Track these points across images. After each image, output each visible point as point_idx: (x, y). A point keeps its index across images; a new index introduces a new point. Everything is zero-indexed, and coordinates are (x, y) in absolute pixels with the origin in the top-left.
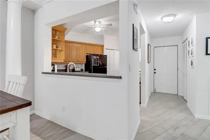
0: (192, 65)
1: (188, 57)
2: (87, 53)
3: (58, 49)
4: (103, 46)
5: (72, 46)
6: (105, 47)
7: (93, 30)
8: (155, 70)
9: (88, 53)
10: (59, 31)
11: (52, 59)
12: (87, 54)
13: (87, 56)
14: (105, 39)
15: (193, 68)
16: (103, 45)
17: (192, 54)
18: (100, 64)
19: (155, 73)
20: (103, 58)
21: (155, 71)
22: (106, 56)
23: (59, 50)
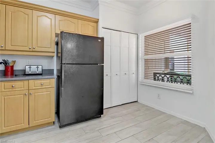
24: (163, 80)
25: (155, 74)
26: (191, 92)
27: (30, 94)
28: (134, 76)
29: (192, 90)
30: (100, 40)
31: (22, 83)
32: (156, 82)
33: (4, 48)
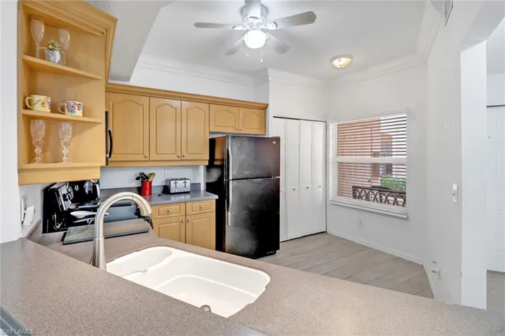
2: (212, 130)
3: (68, 115)
4: (264, 108)
5: (160, 106)
6: (271, 112)
7: (238, 42)
10: (76, 31)
11: (20, 171)
12: (211, 133)
13: (212, 143)
14: (271, 84)
16: (265, 102)
22: (278, 139)
23: (74, 122)
24: (368, 199)
25: (355, 188)
26: (405, 217)
27: (187, 221)
28: (321, 190)
29: (406, 214)
30: (274, 143)
31: (178, 206)
32: (356, 201)
33: (147, 159)
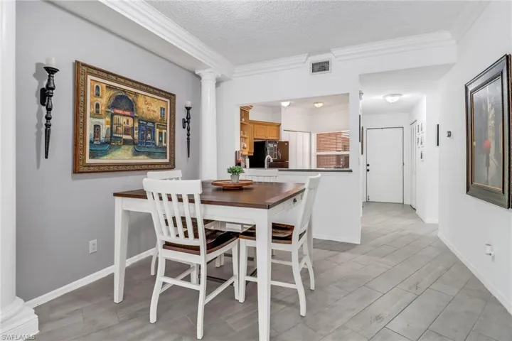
0: (422, 158)
1: (417, 147)
2: (255, 137)
4: (279, 125)
6: (283, 127)
8: (368, 165)
9: (259, 137)
12: (255, 139)
13: (256, 144)
15: (423, 161)
16: (279, 123)
17: (421, 143)
18: (278, 157)
19: (368, 170)
20: (284, 147)
21: (368, 168)
22: (287, 142)
30: (286, 144)
